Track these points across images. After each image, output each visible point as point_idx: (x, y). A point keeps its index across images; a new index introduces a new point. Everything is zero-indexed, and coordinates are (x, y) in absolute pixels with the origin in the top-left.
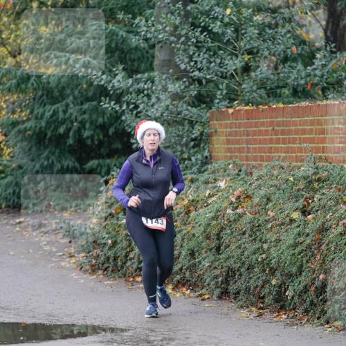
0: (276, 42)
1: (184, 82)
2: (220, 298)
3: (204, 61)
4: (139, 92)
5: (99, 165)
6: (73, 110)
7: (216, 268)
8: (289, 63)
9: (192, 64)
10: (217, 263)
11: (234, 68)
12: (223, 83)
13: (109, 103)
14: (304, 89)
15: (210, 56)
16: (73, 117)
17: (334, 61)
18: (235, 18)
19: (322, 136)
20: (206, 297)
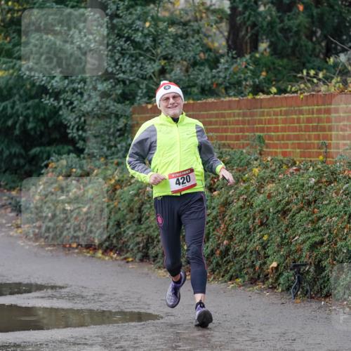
0: (187, 50)
1: (111, 83)
2: (141, 260)
3: (128, 66)
4: (74, 91)
5: (41, 151)
6: (19, 106)
7: (137, 236)
8: (198, 67)
9: (118, 67)
10: (139, 232)
11: (152, 71)
12: (143, 83)
13: (49, 99)
14: (210, 88)
15: (133, 61)
16: (19, 112)
17: (235, 65)
18: (153, 30)
19: (225, 127)
20: (130, 259)
